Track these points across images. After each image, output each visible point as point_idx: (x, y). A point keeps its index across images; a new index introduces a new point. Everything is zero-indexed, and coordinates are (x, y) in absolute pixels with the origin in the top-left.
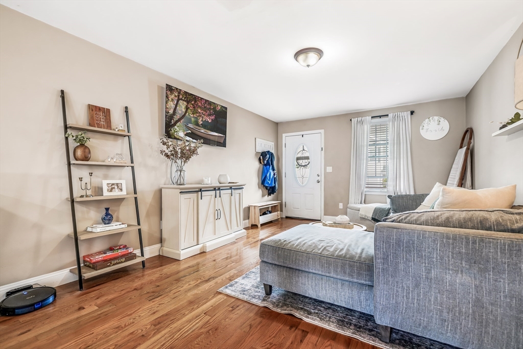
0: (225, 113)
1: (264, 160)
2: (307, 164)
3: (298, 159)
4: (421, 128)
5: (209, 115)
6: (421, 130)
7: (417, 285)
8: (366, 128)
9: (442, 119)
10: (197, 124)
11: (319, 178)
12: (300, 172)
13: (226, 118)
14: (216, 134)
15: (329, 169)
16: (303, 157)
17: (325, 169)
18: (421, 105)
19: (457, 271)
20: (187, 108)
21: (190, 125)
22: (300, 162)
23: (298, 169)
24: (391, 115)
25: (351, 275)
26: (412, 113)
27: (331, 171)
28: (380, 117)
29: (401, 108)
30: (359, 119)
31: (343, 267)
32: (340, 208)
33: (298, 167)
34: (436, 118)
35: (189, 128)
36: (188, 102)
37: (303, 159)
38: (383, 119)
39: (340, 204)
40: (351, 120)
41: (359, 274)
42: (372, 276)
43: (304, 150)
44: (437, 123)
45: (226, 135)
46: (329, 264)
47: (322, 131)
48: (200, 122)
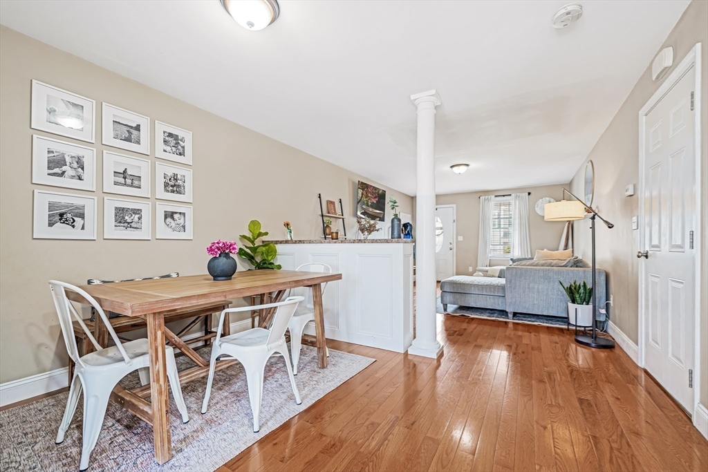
0: (385, 195)
1: (405, 230)
2: (440, 233)
4: (536, 206)
5: (375, 198)
6: (536, 208)
7: (524, 292)
8: (492, 204)
9: (552, 200)
10: (368, 206)
11: (451, 246)
13: (384, 199)
14: (378, 211)
15: (461, 238)
17: (457, 238)
18: (535, 187)
19: (539, 284)
20: (362, 194)
21: (364, 207)
24: (513, 195)
25: (494, 292)
26: (529, 194)
27: (462, 240)
28: (504, 196)
29: (519, 190)
30: (487, 197)
31: (490, 289)
32: (470, 271)
34: (548, 199)
35: (363, 209)
36: (363, 190)
38: (506, 198)
39: (470, 267)
40: (480, 197)
41: (498, 292)
42: (505, 292)
45: (384, 211)
46: (483, 289)
47: (454, 206)
48: (370, 204)
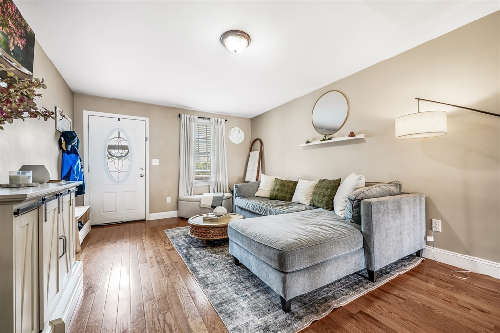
1: (68, 144)
2: (123, 155)
3: (110, 147)
4: (230, 133)
6: (230, 136)
9: (241, 130)
11: (143, 172)
12: (114, 164)
15: (156, 162)
16: (118, 146)
17: (151, 162)
18: (230, 116)
22: (113, 151)
23: (110, 160)
24: (212, 119)
26: (226, 121)
27: (158, 164)
28: (203, 118)
29: (219, 115)
32: (168, 202)
33: (109, 158)
34: (238, 128)
37: (118, 149)
38: (206, 121)
39: (168, 198)
40: (180, 116)
43: (119, 137)
44: (238, 132)
47: (147, 119)
